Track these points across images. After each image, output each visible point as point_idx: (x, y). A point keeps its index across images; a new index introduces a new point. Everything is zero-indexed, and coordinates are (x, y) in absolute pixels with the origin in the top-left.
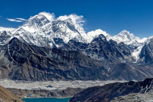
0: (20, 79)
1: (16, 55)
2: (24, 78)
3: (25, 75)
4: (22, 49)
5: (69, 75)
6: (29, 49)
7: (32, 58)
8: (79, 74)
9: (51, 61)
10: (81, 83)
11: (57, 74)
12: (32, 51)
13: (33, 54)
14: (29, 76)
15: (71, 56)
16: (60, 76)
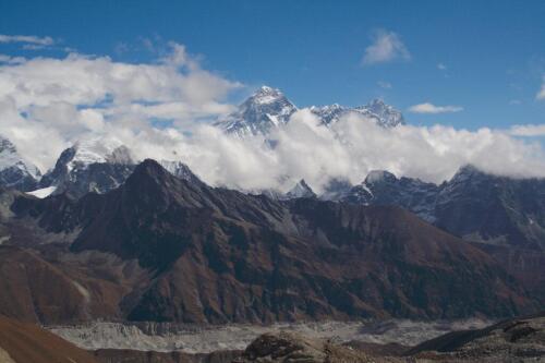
0: (161, 319)
1: (154, 227)
2: (180, 311)
3: (185, 302)
4: (174, 203)
5: (361, 297)
6: (202, 202)
7: (211, 236)
8: (400, 293)
9: (288, 245)
10: (408, 330)
11: (312, 296)
12: (212, 210)
13: (217, 220)
14: (199, 304)
15: (367, 228)
16: (324, 303)
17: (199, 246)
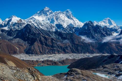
0: (32, 54)
1: (30, 36)
2: (35, 52)
3: (36, 50)
4: (33, 32)
5: (67, 50)
6: (38, 32)
7: (41, 38)
8: (74, 49)
9: (54, 40)
10: (75, 56)
11: (59, 49)
12: (41, 34)
13: (42, 36)
14: (39, 51)
15: (68, 37)
16: (61, 51)
17: (38, 40)
